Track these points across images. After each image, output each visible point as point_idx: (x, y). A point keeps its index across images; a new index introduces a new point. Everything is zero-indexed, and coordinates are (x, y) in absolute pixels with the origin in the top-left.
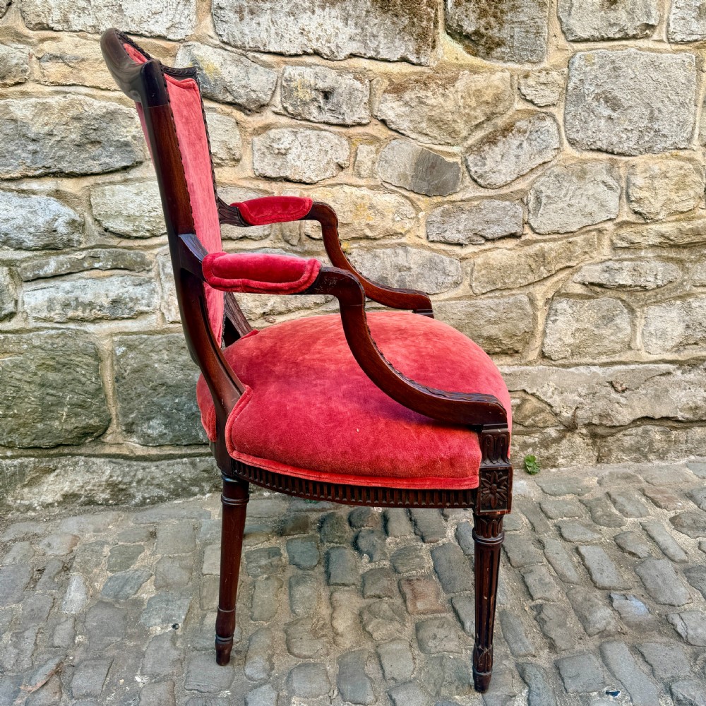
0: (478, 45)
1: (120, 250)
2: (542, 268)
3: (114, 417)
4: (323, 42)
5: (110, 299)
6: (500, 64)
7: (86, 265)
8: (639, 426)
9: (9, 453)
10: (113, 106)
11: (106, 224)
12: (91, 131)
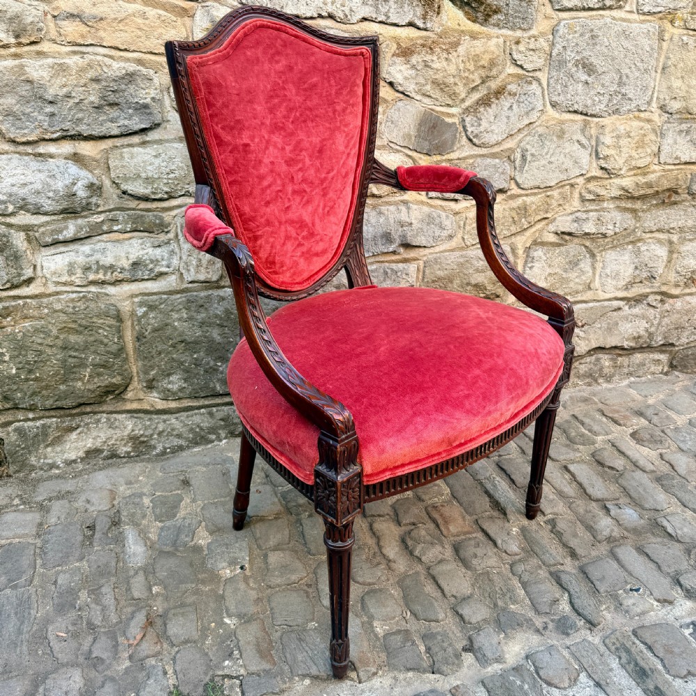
0: (477, 12)
1: (139, 212)
2: (523, 220)
3: (135, 374)
4: (338, 6)
5: (131, 262)
6: (495, 31)
7: (105, 228)
8: (592, 355)
9: (31, 415)
10: (132, 67)
11: (124, 187)
12: (110, 93)
